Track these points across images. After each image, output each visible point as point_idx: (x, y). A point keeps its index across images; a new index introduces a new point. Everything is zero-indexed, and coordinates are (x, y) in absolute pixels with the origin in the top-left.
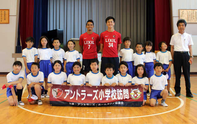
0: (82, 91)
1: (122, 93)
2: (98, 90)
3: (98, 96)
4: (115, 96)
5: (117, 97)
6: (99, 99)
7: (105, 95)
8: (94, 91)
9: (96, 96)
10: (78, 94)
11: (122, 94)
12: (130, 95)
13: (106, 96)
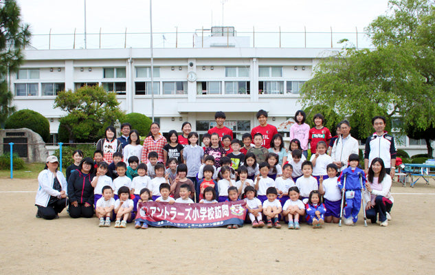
0: (172, 208)
1: (221, 209)
2: (191, 209)
3: (191, 215)
4: (212, 215)
5: (214, 216)
6: (192, 219)
7: (200, 214)
8: (186, 210)
9: (188, 216)
10: (166, 212)
11: (220, 211)
12: (230, 211)
13: (201, 216)
